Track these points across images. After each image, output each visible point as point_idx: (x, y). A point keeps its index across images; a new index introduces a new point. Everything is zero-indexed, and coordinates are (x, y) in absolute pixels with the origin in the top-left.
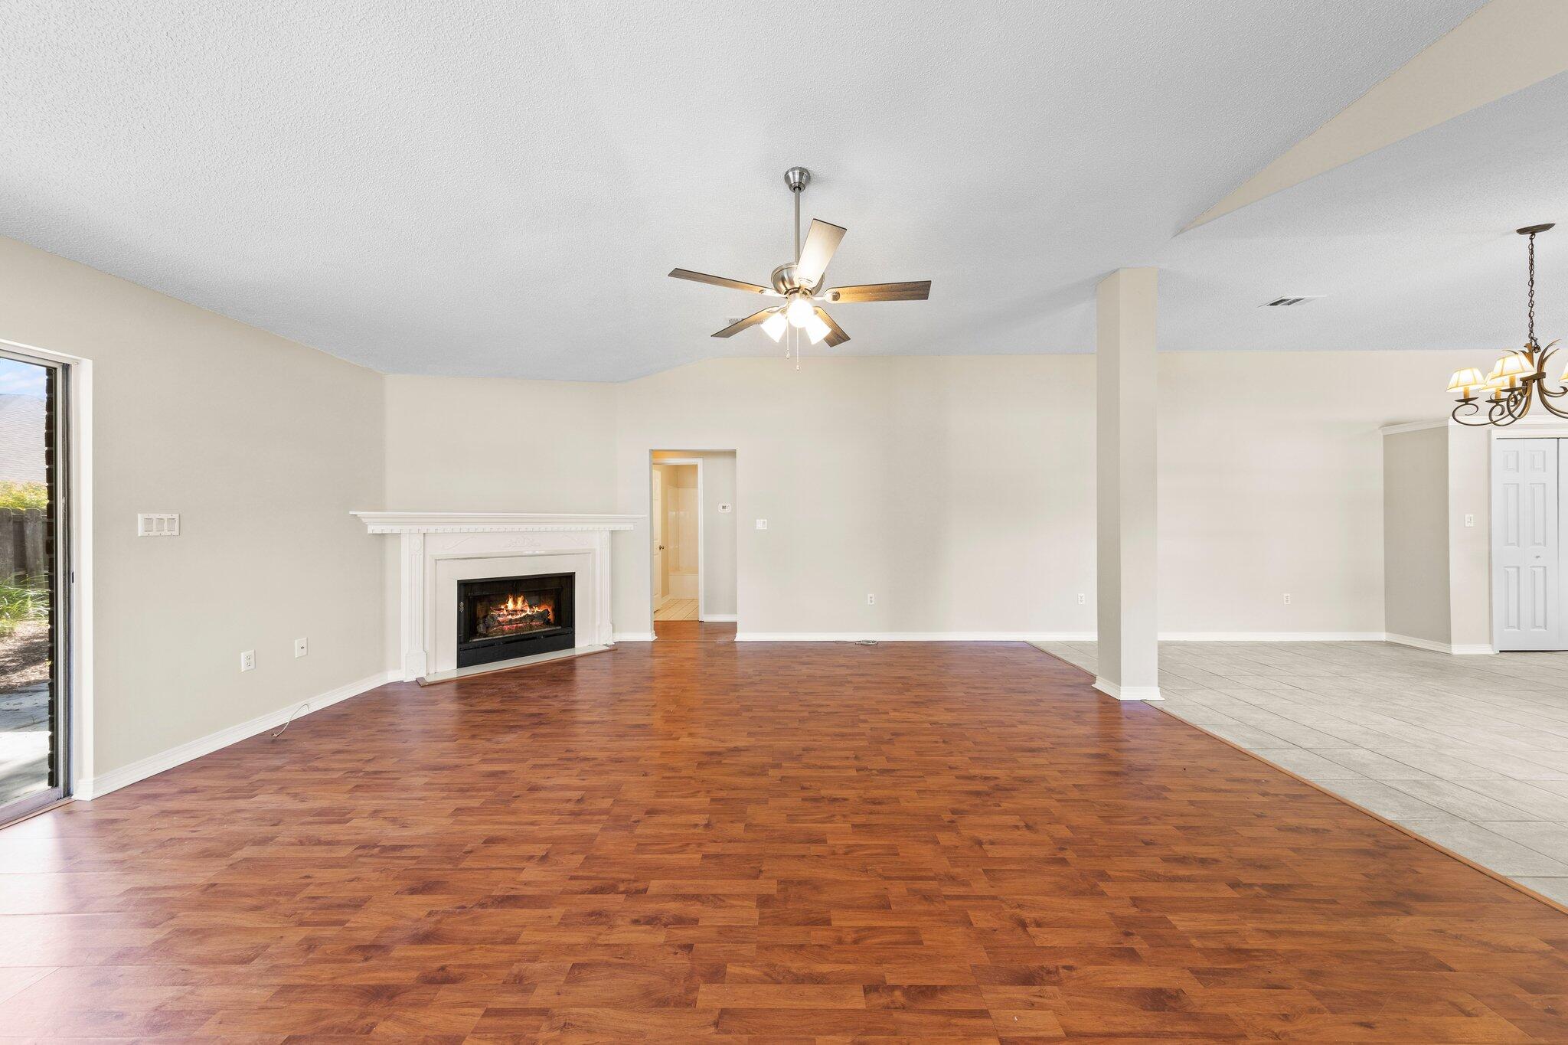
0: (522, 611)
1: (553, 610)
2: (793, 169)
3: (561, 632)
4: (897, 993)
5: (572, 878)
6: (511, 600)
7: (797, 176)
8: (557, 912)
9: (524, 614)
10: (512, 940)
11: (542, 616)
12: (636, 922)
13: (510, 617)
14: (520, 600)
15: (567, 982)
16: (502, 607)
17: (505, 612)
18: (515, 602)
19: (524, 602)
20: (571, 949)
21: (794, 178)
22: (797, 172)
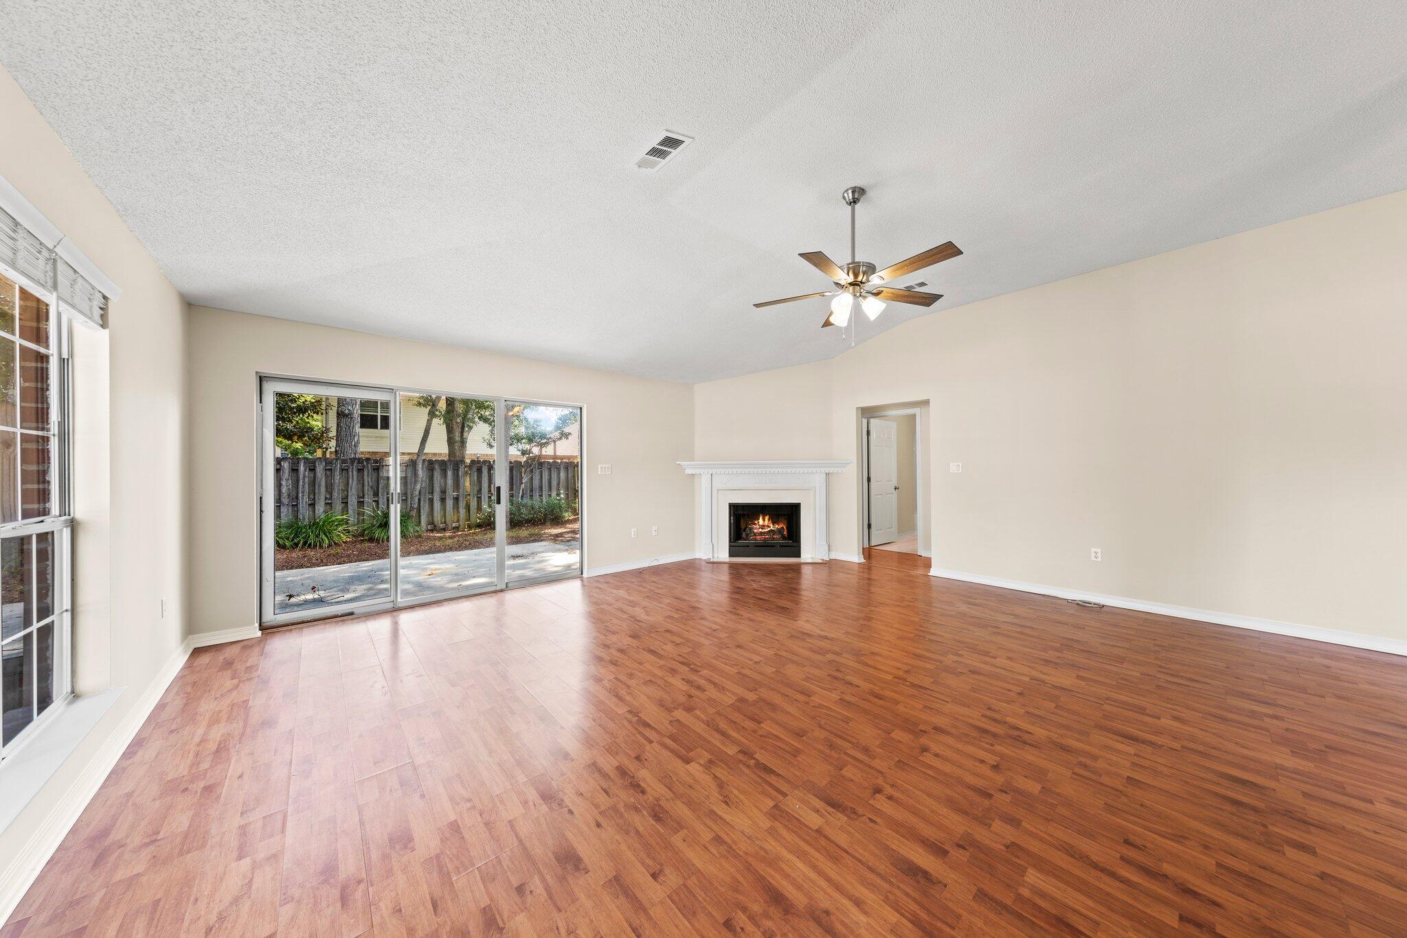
0: (768, 527)
1: (787, 528)
2: (847, 190)
3: (792, 545)
4: (753, 761)
5: (680, 655)
6: (761, 518)
7: (851, 195)
8: (662, 662)
9: (769, 529)
10: (640, 664)
11: (780, 531)
12: (683, 679)
13: (760, 530)
14: (767, 518)
15: (643, 683)
16: (756, 522)
17: (758, 527)
18: (764, 520)
19: (769, 520)
20: (655, 675)
21: (848, 197)
22: (850, 191)
